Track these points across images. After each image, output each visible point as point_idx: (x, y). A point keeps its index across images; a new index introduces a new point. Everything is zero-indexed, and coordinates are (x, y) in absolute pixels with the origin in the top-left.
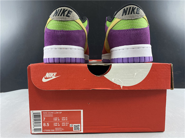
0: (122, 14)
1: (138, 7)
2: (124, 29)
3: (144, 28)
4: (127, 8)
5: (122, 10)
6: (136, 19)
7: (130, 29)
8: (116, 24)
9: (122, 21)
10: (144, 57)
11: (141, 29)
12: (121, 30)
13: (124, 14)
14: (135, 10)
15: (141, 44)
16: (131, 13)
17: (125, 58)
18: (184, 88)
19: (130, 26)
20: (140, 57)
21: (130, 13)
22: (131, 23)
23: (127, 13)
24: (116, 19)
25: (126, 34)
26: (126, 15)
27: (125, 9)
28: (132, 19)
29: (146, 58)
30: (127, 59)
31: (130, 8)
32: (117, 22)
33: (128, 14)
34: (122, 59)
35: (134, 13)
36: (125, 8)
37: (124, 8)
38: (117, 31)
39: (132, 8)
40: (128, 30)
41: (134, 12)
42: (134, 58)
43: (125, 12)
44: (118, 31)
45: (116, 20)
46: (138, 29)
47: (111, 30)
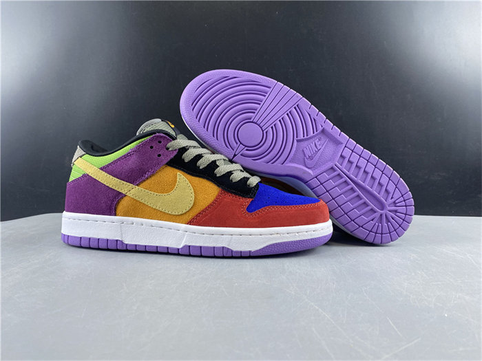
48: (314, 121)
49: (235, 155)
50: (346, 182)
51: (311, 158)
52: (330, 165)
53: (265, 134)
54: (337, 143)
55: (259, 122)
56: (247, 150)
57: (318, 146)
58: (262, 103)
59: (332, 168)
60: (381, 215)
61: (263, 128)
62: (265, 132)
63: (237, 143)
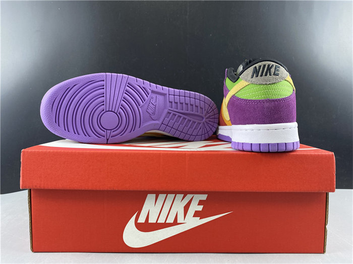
0: (251, 74)
1: (277, 64)
2: (254, 98)
3: (286, 98)
4: (260, 66)
5: (252, 68)
6: (273, 84)
7: (263, 100)
8: (241, 89)
9: (252, 86)
10: (286, 144)
11: (281, 99)
12: (250, 100)
13: (255, 75)
14: (272, 70)
15: (281, 123)
16: (266, 75)
17: (255, 144)
18: (351, 188)
19: (263, 95)
20: (278, 144)
21: (264, 74)
22: (266, 89)
23: (260, 74)
24: (243, 81)
25: (257, 108)
26: (257, 76)
27: (256, 67)
28: (266, 84)
29: (287, 145)
30: (259, 145)
31: (265, 66)
32: (243, 86)
33: (261, 76)
34: (250, 145)
35: (270, 75)
36: (257, 65)
37: (254, 66)
38: (243, 99)
39: (267, 66)
40: (260, 101)
41: (270, 73)
42: (269, 144)
43: (256, 72)
44: (245, 100)
45: (241, 83)
46: (276, 100)
47: (233, 96)
48: (144, 89)
49: (108, 140)
50: (179, 116)
51: (154, 113)
52: (166, 111)
53: (119, 115)
54: (164, 95)
55: (110, 110)
56: (113, 132)
57: (153, 103)
58: (105, 95)
59: (168, 113)
60: (204, 123)
61: (116, 111)
62: (118, 113)
63: (104, 131)
